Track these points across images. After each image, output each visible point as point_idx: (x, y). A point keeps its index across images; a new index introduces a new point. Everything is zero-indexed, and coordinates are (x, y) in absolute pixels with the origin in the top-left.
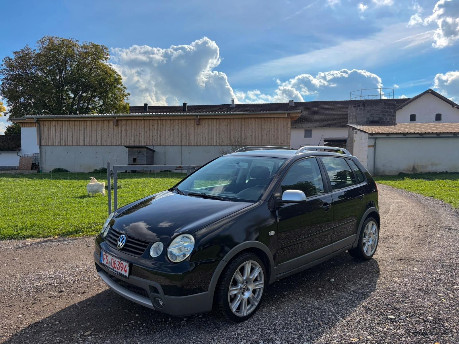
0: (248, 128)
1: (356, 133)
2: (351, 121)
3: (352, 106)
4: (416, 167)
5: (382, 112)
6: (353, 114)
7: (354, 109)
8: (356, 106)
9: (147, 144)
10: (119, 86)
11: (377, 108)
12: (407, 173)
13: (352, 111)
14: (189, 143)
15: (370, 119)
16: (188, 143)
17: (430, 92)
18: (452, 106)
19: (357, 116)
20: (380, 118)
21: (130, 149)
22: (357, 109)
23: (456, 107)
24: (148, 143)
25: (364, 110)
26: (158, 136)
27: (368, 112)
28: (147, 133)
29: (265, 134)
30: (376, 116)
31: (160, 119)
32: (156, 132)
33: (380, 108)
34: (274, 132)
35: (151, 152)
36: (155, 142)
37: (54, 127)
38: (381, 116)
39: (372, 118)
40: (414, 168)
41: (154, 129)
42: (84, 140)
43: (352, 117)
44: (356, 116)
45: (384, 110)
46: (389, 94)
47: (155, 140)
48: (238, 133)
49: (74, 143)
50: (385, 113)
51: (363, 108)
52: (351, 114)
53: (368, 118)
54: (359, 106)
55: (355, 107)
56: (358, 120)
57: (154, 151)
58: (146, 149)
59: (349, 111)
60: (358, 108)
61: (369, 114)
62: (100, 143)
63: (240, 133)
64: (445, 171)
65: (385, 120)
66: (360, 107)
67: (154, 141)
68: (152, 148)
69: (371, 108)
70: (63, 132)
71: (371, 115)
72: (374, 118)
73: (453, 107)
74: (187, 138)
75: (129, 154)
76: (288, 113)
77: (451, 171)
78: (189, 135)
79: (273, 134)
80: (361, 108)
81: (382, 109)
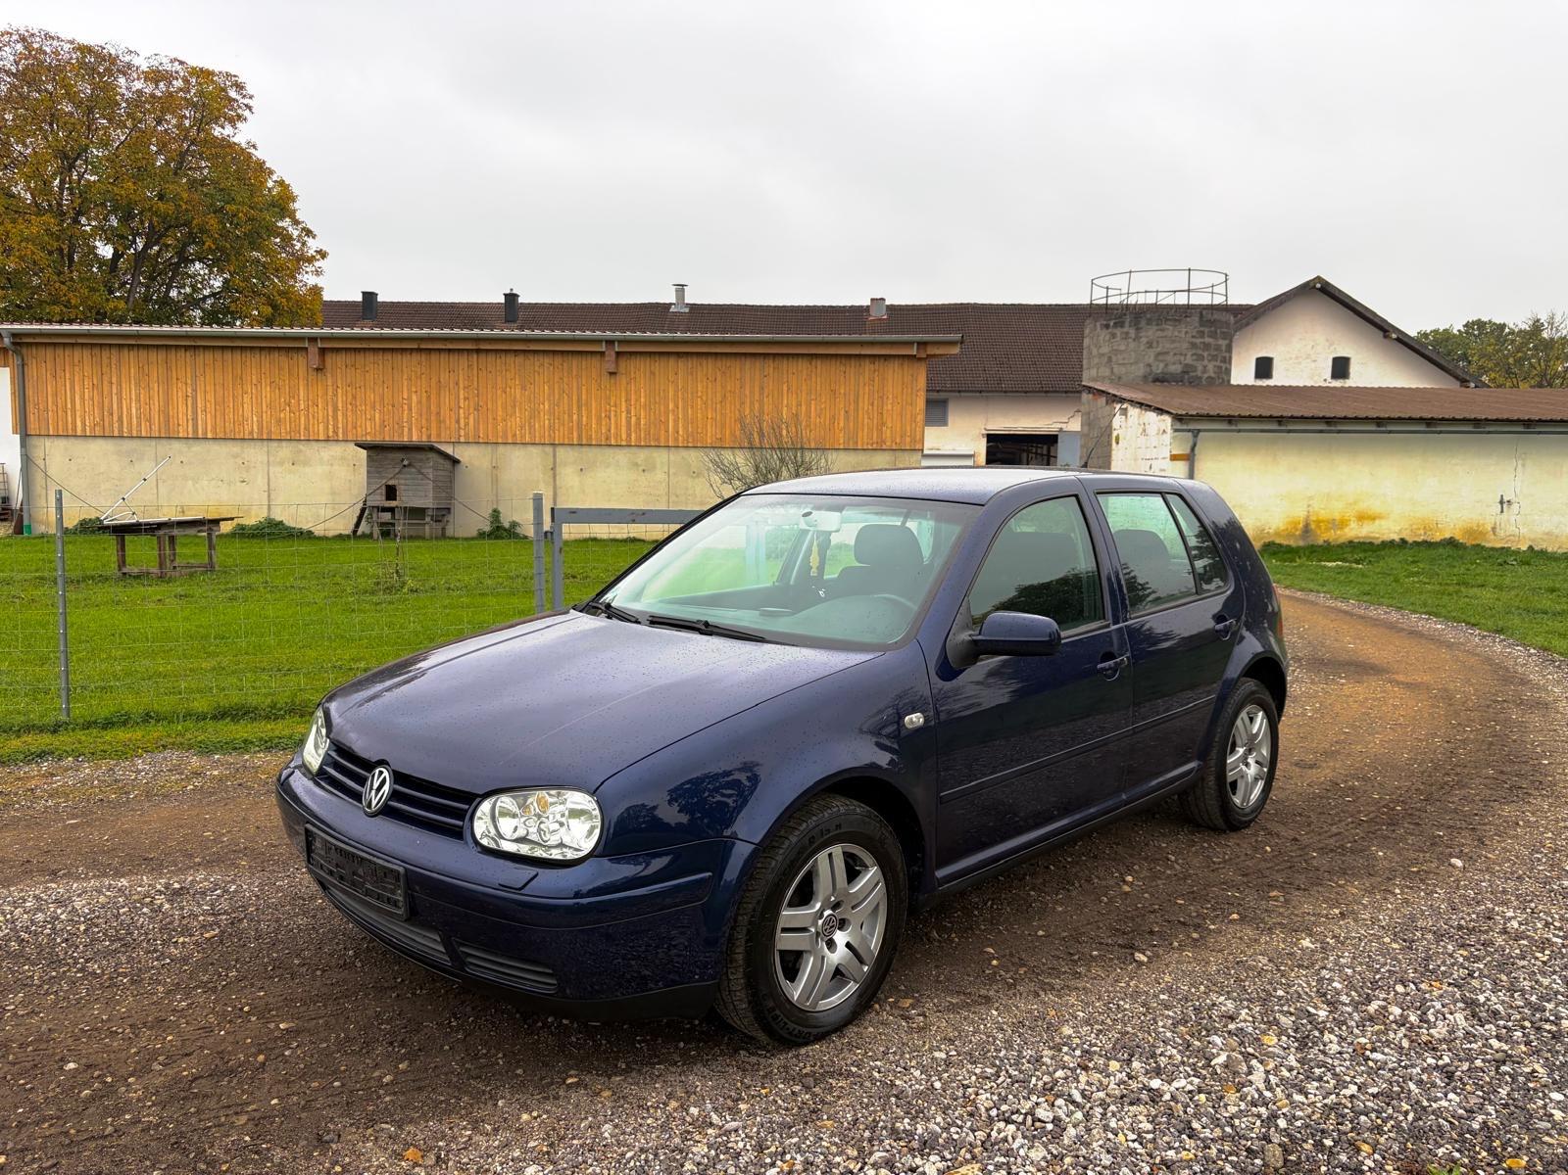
0: (785, 388)
1: (1124, 412)
2: (1093, 372)
3: (1098, 324)
4: (1313, 526)
5: (1193, 345)
6: (1102, 351)
7: (1104, 335)
8: (1112, 324)
9: (429, 436)
10: (286, 223)
11: (1176, 334)
12: (1285, 542)
13: (1096, 342)
14: (580, 437)
15: (1154, 368)
16: (575, 434)
17: (1318, 286)
18: (1381, 334)
19: (1114, 359)
20: (1186, 365)
21: (371, 453)
22: (1114, 336)
23: (1394, 336)
24: (434, 432)
25: (1137, 338)
26: (471, 410)
27: (1150, 345)
28: (429, 398)
29: (842, 413)
30: (1177, 358)
31: (478, 351)
32: (462, 396)
33: (1186, 333)
34: (872, 405)
35: (448, 465)
36: (459, 428)
37: (77, 369)
38: (1189, 360)
39: (1162, 365)
40: (1307, 529)
41: (457, 384)
42: (195, 420)
43: (1096, 360)
44: (1110, 358)
45: (1198, 341)
46: (1210, 290)
47: (458, 422)
48: (752, 403)
49: (155, 427)
50: (1200, 352)
51: (1132, 332)
52: (1095, 351)
53: (1149, 365)
54: (1120, 324)
55: (1107, 326)
56: (1115, 370)
57: (455, 462)
58: (431, 455)
59: (1086, 342)
60: (1118, 331)
61: (1152, 353)
62: (256, 430)
63: (757, 406)
64: (1396, 538)
65: (1199, 374)
66: (1125, 330)
67: (454, 425)
68: (449, 450)
69: (1160, 333)
70: (114, 387)
71: (1159, 354)
72: (1166, 365)
73: (1385, 337)
74: (575, 417)
75: (368, 472)
76: (919, 343)
77: (1416, 539)
78: (579, 408)
79: (867, 411)
80: (1127, 333)
81: (1193, 337)
